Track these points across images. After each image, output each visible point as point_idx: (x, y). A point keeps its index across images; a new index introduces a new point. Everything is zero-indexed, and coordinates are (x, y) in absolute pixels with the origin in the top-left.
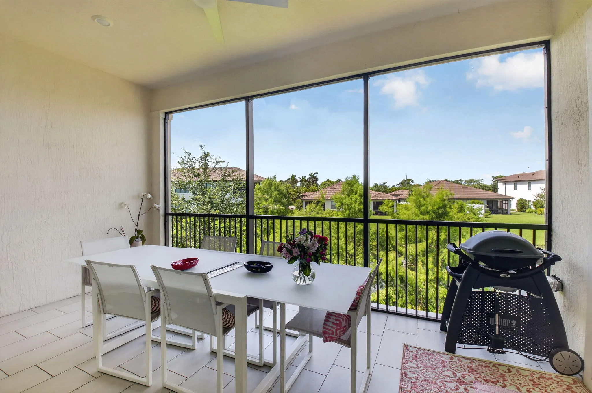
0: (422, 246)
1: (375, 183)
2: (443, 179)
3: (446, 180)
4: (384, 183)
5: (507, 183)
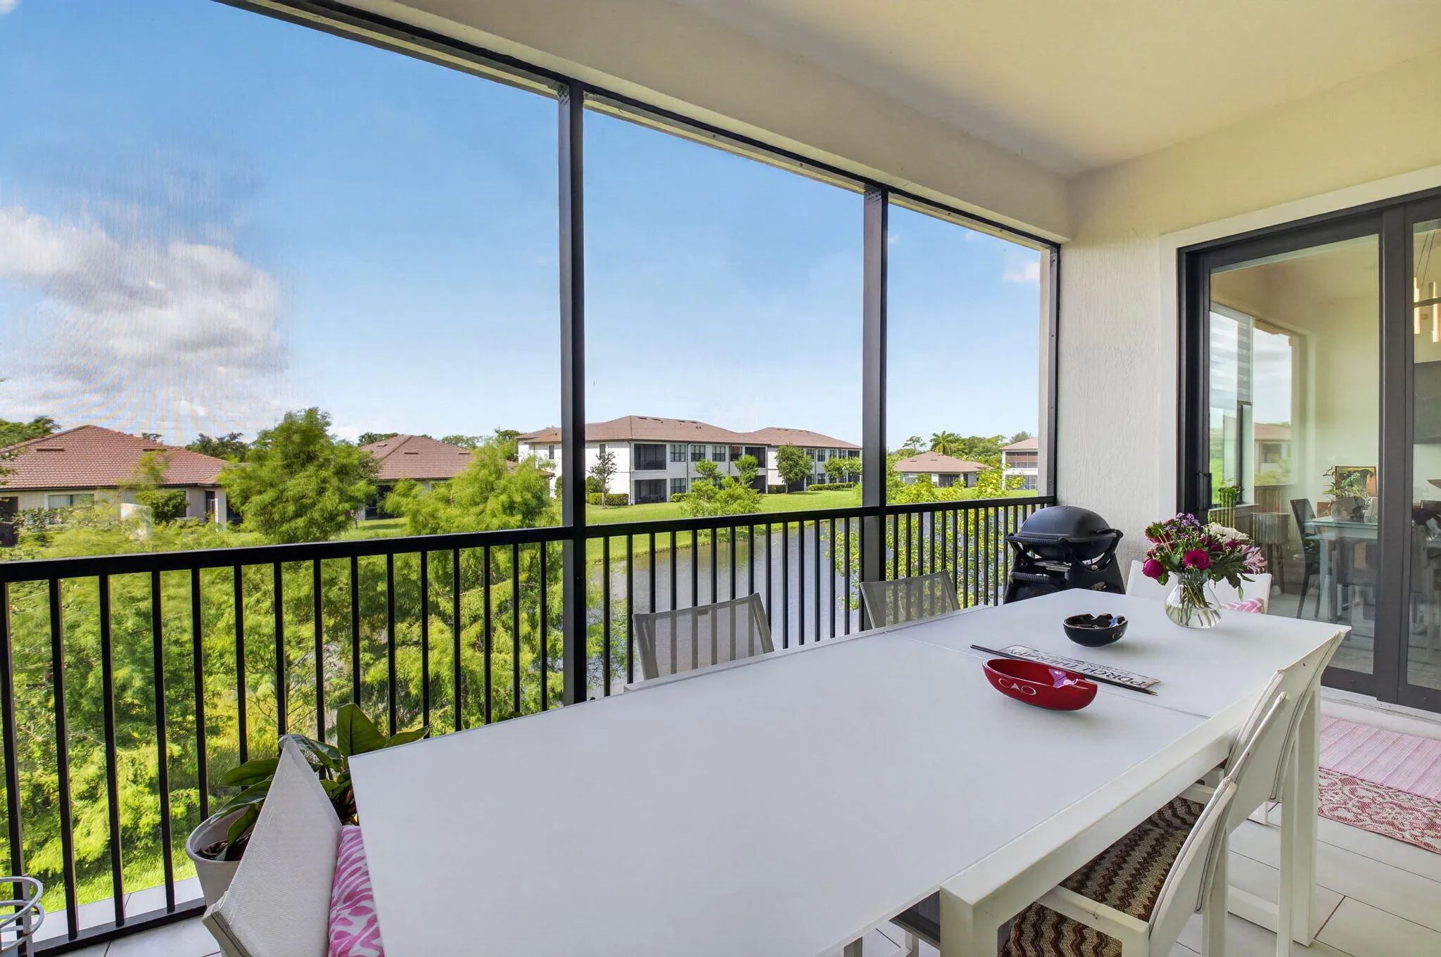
0: (501, 591)
1: (201, 435)
2: (418, 432)
3: (425, 436)
4: (234, 437)
5: (537, 446)
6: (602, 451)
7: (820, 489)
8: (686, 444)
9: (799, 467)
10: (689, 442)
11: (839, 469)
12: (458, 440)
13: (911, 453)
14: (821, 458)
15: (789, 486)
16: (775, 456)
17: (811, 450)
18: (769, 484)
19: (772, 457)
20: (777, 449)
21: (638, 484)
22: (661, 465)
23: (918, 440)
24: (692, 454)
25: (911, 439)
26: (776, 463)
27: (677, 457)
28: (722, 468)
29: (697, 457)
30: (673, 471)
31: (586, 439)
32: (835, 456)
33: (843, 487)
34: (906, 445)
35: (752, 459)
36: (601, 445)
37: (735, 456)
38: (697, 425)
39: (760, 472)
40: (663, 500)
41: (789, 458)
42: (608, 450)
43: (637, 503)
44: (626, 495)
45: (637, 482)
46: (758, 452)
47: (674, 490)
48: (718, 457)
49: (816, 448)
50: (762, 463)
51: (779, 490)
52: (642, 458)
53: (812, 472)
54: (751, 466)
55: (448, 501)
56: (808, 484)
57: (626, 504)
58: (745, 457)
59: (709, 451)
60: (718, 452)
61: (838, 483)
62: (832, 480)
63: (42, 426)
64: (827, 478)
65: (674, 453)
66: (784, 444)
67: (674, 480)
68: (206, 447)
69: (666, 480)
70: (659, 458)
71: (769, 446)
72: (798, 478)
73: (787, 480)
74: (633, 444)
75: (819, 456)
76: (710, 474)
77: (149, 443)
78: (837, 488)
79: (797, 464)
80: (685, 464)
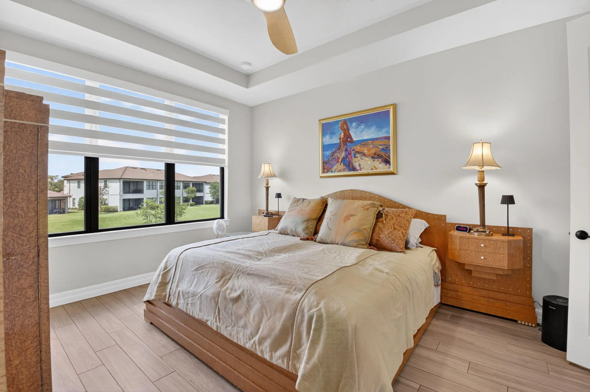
5: (71, 182)
8: (156, 181)
10: (158, 180)
16: (209, 187)
18: (205, 200)
19: (207, 188)
20: (209, 184)
22: (141, 191)
24: (160, 186)
26: (209, 191)
27: (149, 187)
29: (163, 188)
30: (147, 194)
31: (99, 178)
35: (196, 188)
36: (105, 181)
37: (186, 187)
39: (200, 194)
41: (214, 188)
43: (124, 210)
44: (118, 207)
45: (124, 200)
46: (199, 185)
48: (176, 187)
50: (201, 190)
51: (210, 203)
52: (128, 188)
54: (194, 192)
58: (192, 187)
60: (176, 185)
65: (148, 185)
66: (213, 181)
67: (148, 199)
69: (143, 198)
70: (139, 188)
71: (206, 182)
73: (214, 198)
74: (122, 181)
80: (156, 191)
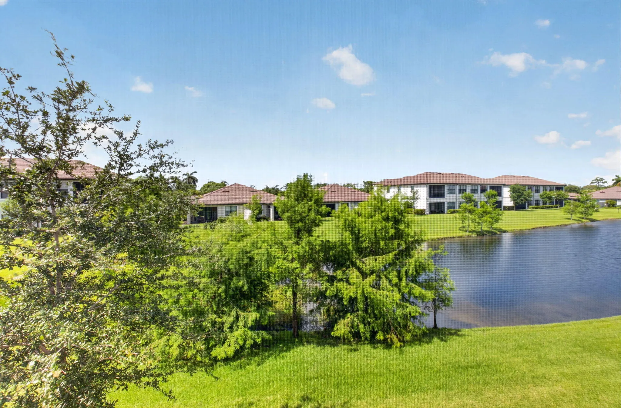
1: (266, 186)
5: (382, 188)
6: (413, 189)
7: (536, 208)
8: (456, 185)
9: (523, 196)
10: (458, 184)
11: (550, 198)
12: (348, 185)
13: (598, 188)
14: (537, 191)
15: (516, 206)
16: (508, 191)
17: (530, 187)
18: (504, 205)
19: (506, 192)
20: (509, 187)
21: (430, 205)
22: (442, 195)
23: (601, 180)
24: (459, 190)
25: (596, 179)
26: (509, 194)
27: (451, 192)
28: (476, 197)
29: (462, 191)
30: (448, 198)
32: (546, 190)
33: (552, 207)
34: (592, 183)
35: (495, 192)
36: (412, 186)
37: (483, 190)
38: (462, 176)
39: (499, 198)
40: (443, 212)
41: (517, 191)
42: (415, 189)
43: (430, 214)
44: (425, 210)
46: (497, 188)
47: (449, 208)
48: (474, 191)
49: (534, 185)
50: (500, 194)
51: (510, 208)
52: (432, 192)
53: (532, 199)
54: (493, 196)
55: (359, 214)
56: (528, 205)
57: (424, 214)
58: (489, 191)
59: (469, 189)
60: (474, 188)
61: (548, 205)
62: (544, 203)
63: (223, 184)
64: (541, 202)
65: (449, 190)
66: (514, 184)
67: (449, 203)
68: (268, 190)
69: (445, 203)
70: (441, 192)
71: (504, 185)
72: (523, 202)
73: (515, 204)
74: (428, 185)
75: (536, 190)
76: (469, 200)
77: (252, 190)
78: (548, 208)
79: (522, 194)
80: (455, 195)
